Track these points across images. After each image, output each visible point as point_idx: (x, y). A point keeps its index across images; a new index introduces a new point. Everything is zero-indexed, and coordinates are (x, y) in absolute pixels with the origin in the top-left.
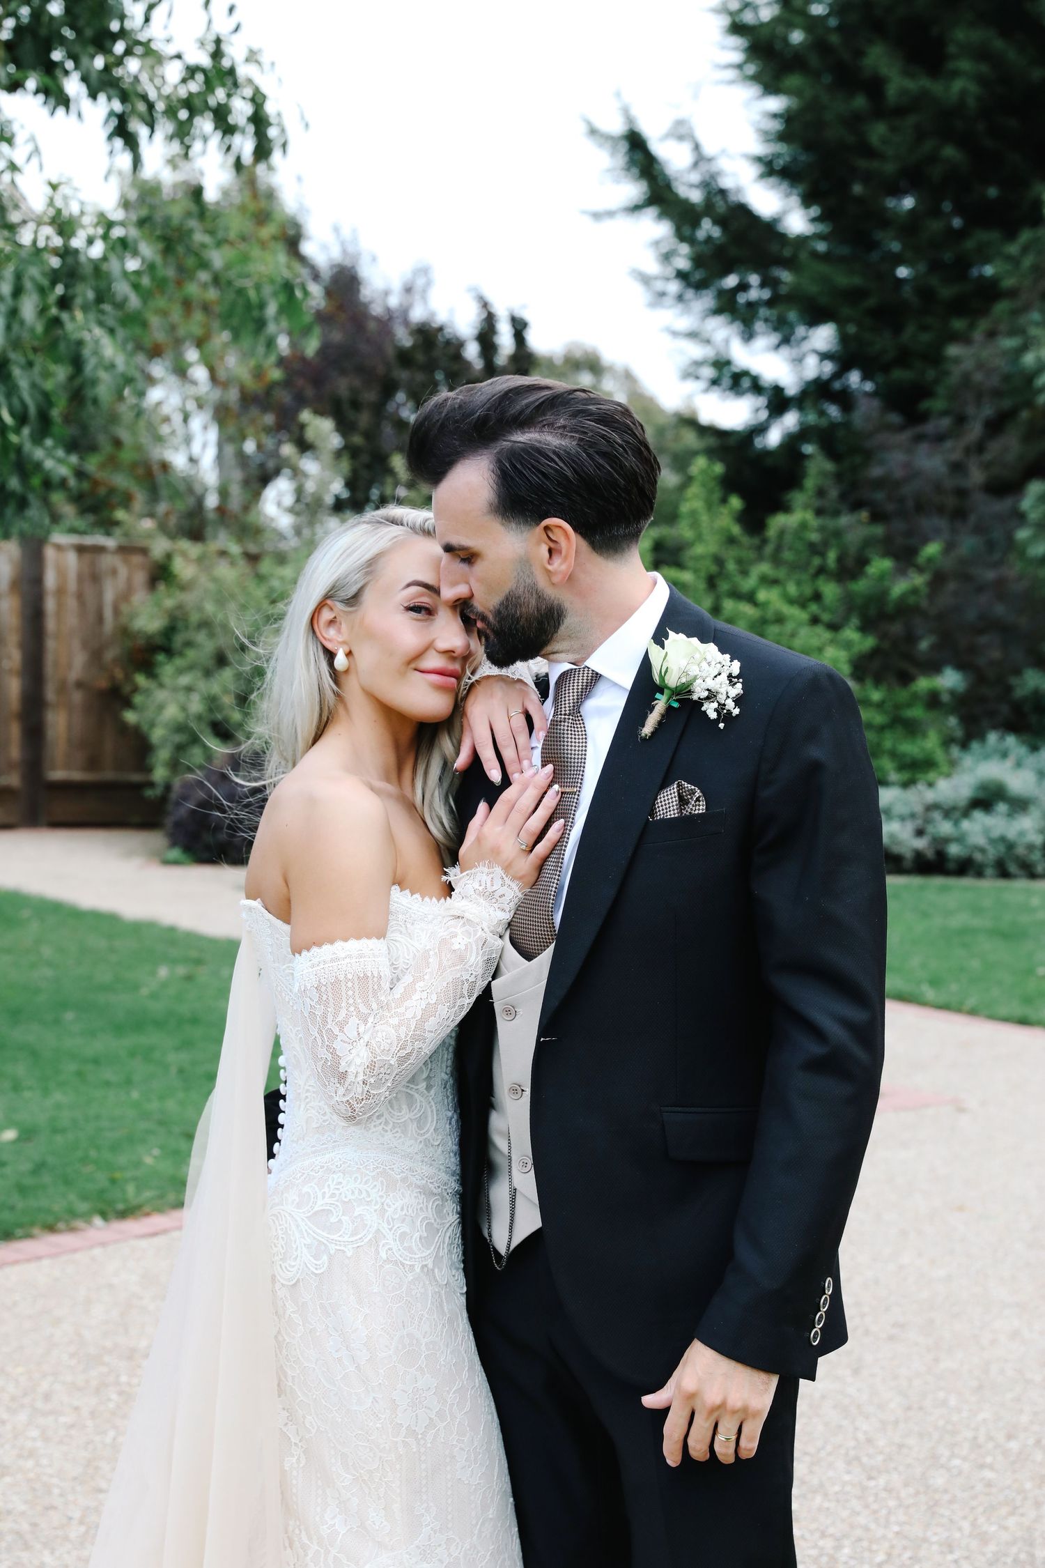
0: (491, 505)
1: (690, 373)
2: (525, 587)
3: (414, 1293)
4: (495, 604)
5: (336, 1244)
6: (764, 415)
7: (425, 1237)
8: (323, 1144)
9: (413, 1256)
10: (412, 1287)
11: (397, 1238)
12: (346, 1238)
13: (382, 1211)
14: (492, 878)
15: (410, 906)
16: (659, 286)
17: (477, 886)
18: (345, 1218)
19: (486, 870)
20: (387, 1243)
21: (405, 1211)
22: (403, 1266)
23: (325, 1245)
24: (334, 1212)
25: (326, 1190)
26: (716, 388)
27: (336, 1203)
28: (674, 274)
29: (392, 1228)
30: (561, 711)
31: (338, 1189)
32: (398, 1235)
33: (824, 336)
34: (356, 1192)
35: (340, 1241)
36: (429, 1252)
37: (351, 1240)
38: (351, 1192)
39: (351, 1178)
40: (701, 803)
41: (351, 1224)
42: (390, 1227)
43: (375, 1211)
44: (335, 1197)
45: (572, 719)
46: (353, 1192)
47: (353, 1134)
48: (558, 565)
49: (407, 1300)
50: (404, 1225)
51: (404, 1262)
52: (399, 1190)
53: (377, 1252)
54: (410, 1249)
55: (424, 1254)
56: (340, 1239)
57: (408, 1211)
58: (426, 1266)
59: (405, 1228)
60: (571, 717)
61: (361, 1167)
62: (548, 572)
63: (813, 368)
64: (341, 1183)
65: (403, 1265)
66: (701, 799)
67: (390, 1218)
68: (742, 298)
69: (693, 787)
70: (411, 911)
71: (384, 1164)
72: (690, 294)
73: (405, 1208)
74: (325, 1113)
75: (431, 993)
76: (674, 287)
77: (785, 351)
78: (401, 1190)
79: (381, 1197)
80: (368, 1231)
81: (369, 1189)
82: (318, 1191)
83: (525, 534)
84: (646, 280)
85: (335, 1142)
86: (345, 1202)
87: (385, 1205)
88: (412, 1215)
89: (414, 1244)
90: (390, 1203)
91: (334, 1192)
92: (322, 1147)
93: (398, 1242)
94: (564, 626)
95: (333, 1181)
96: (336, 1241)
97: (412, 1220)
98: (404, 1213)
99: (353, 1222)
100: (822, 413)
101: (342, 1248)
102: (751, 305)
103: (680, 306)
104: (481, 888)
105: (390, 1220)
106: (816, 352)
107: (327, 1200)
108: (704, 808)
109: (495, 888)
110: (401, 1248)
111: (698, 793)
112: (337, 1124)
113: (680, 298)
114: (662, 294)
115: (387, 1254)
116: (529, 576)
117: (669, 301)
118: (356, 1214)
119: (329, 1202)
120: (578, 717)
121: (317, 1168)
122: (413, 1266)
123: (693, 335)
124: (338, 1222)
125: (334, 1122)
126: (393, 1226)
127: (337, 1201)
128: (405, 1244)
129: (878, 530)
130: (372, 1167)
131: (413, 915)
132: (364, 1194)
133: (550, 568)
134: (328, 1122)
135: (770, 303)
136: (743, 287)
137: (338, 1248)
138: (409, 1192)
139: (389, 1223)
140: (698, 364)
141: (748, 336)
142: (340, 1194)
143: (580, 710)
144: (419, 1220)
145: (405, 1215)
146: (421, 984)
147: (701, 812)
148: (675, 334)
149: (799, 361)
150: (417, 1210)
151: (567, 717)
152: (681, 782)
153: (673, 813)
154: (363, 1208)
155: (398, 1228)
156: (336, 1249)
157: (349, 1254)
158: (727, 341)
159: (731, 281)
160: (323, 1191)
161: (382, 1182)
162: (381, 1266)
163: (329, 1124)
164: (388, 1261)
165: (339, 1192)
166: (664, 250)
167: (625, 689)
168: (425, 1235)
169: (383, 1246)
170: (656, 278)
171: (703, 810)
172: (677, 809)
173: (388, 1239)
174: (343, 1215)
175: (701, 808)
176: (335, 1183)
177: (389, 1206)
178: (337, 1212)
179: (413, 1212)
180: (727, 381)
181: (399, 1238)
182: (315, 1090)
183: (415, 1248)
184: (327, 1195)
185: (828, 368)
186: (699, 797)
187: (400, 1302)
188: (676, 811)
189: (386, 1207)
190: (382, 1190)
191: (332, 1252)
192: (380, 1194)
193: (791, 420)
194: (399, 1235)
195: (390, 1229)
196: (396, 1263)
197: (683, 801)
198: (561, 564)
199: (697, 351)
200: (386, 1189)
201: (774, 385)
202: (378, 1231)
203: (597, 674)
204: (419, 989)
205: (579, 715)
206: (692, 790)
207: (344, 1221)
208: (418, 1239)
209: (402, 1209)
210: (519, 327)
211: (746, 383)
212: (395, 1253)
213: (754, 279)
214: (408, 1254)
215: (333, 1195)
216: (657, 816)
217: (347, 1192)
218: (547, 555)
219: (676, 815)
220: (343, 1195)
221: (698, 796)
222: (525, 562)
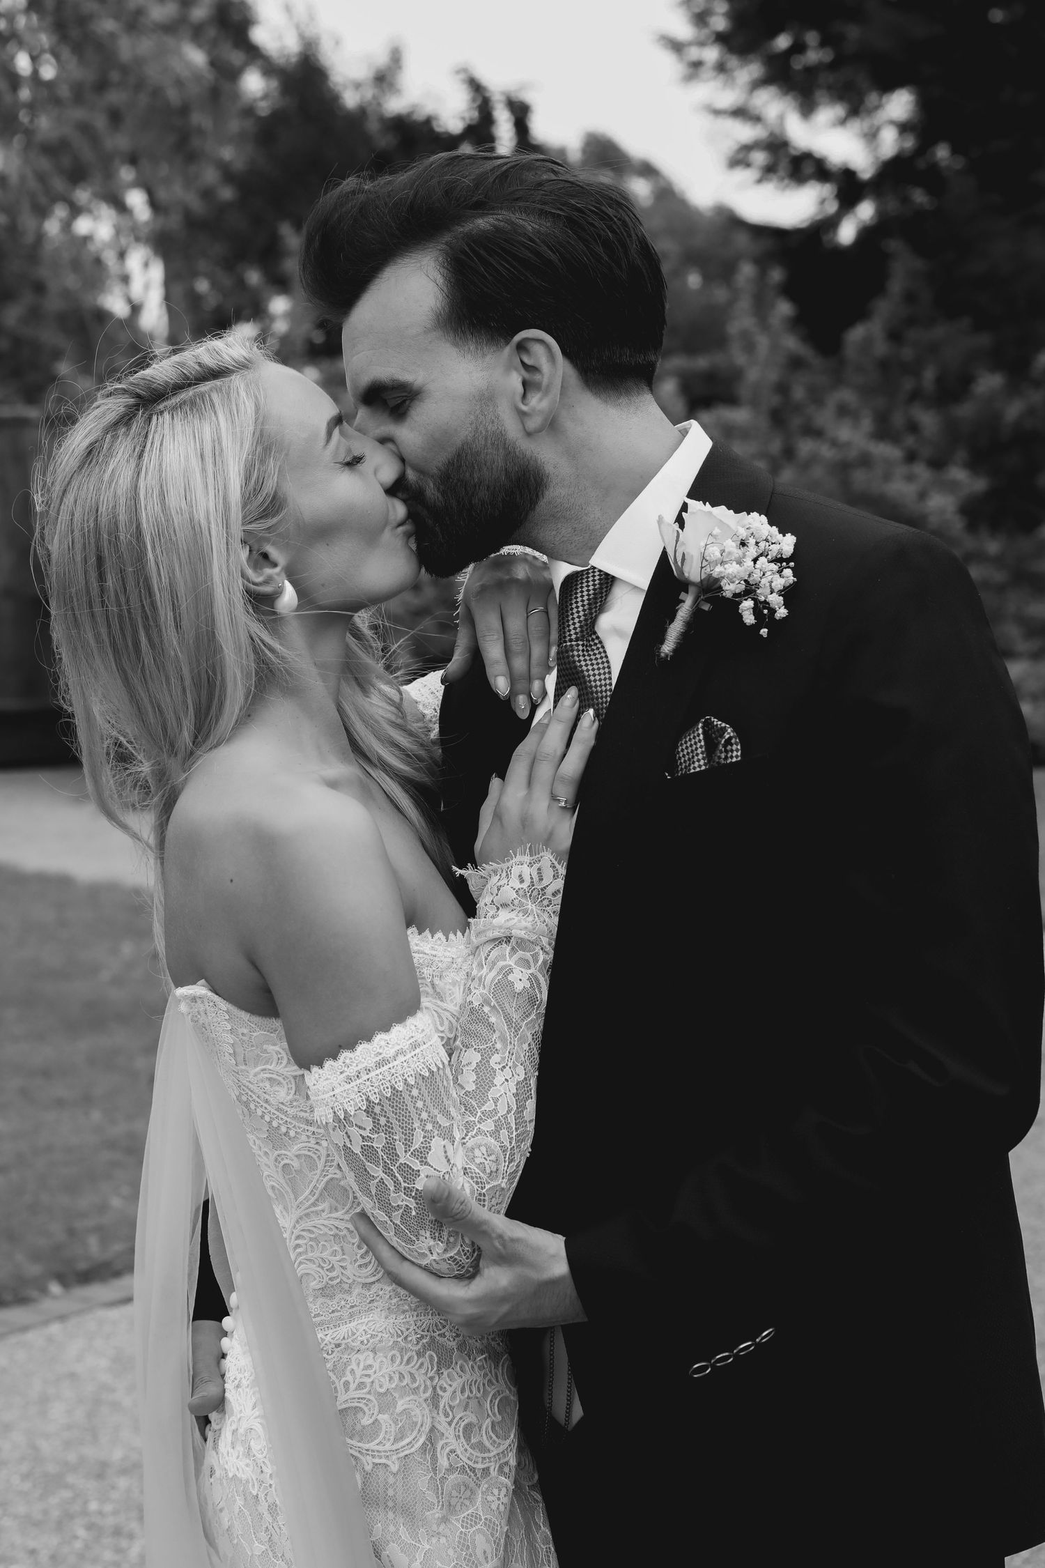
0: (438, 316)
1: (739, 159)
2: (486, 438)
3: (494, 1507)
4: (440, 465)
5: (373, 1457)
6: (832, 207)
7: (498, 1423)
8: (333, 1312)
9: (486, 1455)
10: (490, 1498)
11: (461, 1434)
12: (388, 1446)
13: (434, 1401)
14: (539, 869)
15: (434, 953)
16: (694, 53)
17: (518, 885)
18: (383, 1418)
19: (527, 859)
20: (446, 1444)
21: (467, 1393)
22: (474, 1472)
23: (356, 1458)
24: (366, 1409)
25: (349, 1378)
26: (771, 175)
27: (368, 1396)
28: (713, 38)
29: (452, 1421)
30: (570, 635)
31: (369, 1376)
32: (461, 1429)
33: (900, 105)
34: (396, 1377)
35: (378, 1451)
36: (508, 1442)
37: (394, 1448)
38: (387, 1379)
39: (386, 1357)
40: (734, 747)
41: (393, 1425)
42: (449, 1419)
43: (426, 1400)
44: (366, 1387)
45: (583, 645)
46: (391, 1378)
47: (381, 1293)
48: (536, 402)
49: (486, 1519)
50: (468, 1413)
51: (475, 1466)
52: (456, 1363)
53: (434, 1459)
54: (481, 1447)
55: (502, 1448)
56: (380, 1448)
57: (471, 1392)
58: (506, 1463)
59: (471, 1418)
60: (580, 643)
61: (399, 1339)
62: (522, 415)
63: (889, 142)
64: (370, 1366)
65: (473, 1470)
66: (733, 741)
67: (447, 1407)
68: (798, 63)
69: (723, 725)
70: (436, 959)
71: (431, 1330)
72: (733, 61)
73: (467, 1388)
74: (333, 1267)
75: (515, 1066)
76: (711, 54)
77: (856, 126)
78: (459, 1363)
79: (431, 1379)
80: (419, 1430)
81: (413, 1371)
82: (337, 1381)
83: (489, 357)
84: (677, 47)
85: (352, 1307)
86: (380, 1394)
87: (438, 1389)
88: (478, 1395)
89: (485, 1437)
90: (445, 1385)
91: (362, 1380)
92: (332, 1315)
93: (462, 1439)
94: (545, 500)
95: (358, 1364)
96: (373, 1451)
97: (479, 1402)
98: (466, 1396)
99: (396, 1422)
100: (905, 200)
101: (383, 1461)
102: (810, 71)
103: (722, 77)
104: (525, 886)
105: (448, 1410)
106: (892, 122)
107: (353, 1394)
108: (739, 753)
109: (545, 883)
110: (468, 1447)
111: (729, 732)
112: (354, 1281)
113: (721, 68)
114: (697, 65)
115: (449, 1459)
116: (493, 422)
117: (707, 72)
118: (399, 1408)
119: (357, 1396)
120: (593, 640)
121: (330, 1348)
122: (488, 1468)
123: (740, 113)
124: (373, 1423)
125: (349, 1278)
126: (454, 1417)
127: (369, 1393)
128: (473, 1441)
129: (984, 340)
130: (414, 1337)
131: (440, 964)
132: (407, 1380)
133: (524, 408)
134: (338, 1280)
135: (833, 66)
136: (798, 48)
137: (377, 1461)
138: (471, 1363)
139: (447, 1415)
140: (747, 148)
141: (807, 108)
142: (373, 1382)
143: (596, 629)
144: (488, 1402)
145: (469, 1398)
146: (496, 1058)
147: (734, 760)
148: (717, 113)
149: (872, 136)
150: (484, 1385)
151: (574, 643)
152: (710, 719)
153: (699, 765)
154: (408, 1399)
155: (461, 1418)
156: (373, 1463)
157: (394, 1468)
158: (781, 118)
159: (783, 42)
160: (344, 1379)
161: (431, 1357)
162: (443, 1479)
163: (340, 1282)
164: (451, 1469)
165: (371, 1380)
166: (697, 10)
167: (642, 590)
168: (499, 1418)
169: (442, 1448)
170: (690, 44)
171: (737, 756)
172: (704, 759)
173: (447, 1438)
174: (380, 1412)
175: (736, 754)
176: (362, 1366)
177: (444, 1390)
178: (370, 1410)
179: (479, 1391)
180: (784, 165)
181: (463, 1433)
182: (312, 1236)
183: (487, 1444)
184: (352, 1386)
185: (909, 143)
186: (730, 738)
187: (476, 1523)
188: (702, 762)
189: (441, 1393)
190: (432, 1369)
191: (368, 1468)
192: (431, 1374)
193: (866, 211)
194: (464, 1429)
195: (450, 1424)
196: (463, 1470)
197: (711, 747)
198: (541, 400)
199: (745, 133)
200: (438, 1367)
201: (844, 168)
202: (433, 1429)
203: (607, 574)
204: (497, 1067)
205: (594, 637)
206: (722, 728)
207: (382, 1422)
208: (490, 1428)
209: (463, 1391)
210: (520, 113)
211: (808, 169)
212: (461, 1456)
213: (812, 38)
214: (479, 1454)
215: (361, 1386)
216: (678, 772)
217: (382, 1380)
218: (520, 389)
219: (703, 768)
220: (376, 1385)
221: (727, 736)
222: (486, 398)
